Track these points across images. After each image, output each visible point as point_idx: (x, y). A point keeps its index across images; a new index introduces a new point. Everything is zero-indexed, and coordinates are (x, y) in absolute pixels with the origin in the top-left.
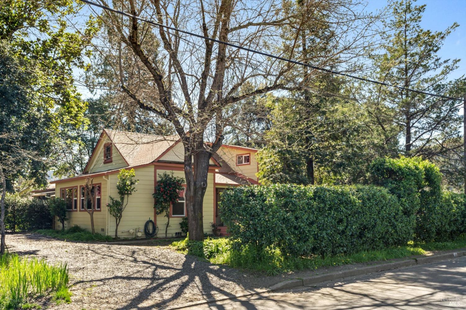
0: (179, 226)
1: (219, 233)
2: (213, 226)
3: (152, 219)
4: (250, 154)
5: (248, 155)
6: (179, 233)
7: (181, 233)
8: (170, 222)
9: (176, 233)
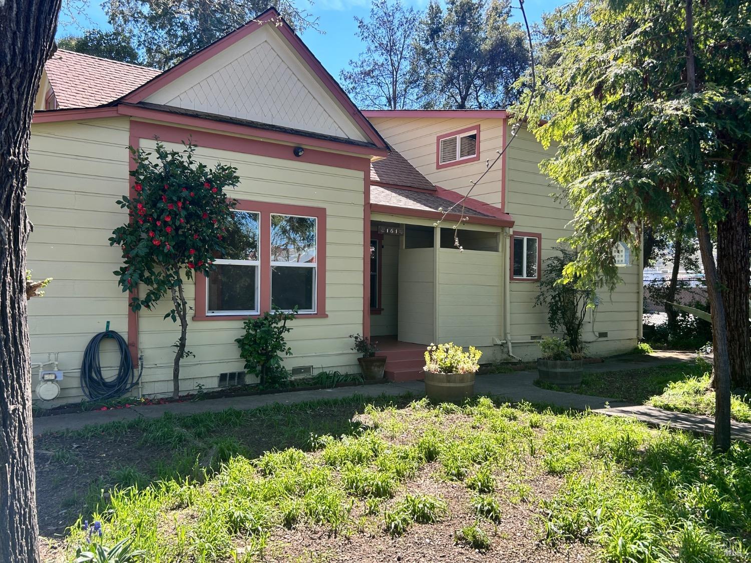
0: (235, 352)
1: (379, 372)
2: (361, 346)
3: (121, 327)
4: (478, 128)
5: (474, 132)
6: (232, 375)
7: (241, 375)
8: (187, 336)
9: (223, 377)
